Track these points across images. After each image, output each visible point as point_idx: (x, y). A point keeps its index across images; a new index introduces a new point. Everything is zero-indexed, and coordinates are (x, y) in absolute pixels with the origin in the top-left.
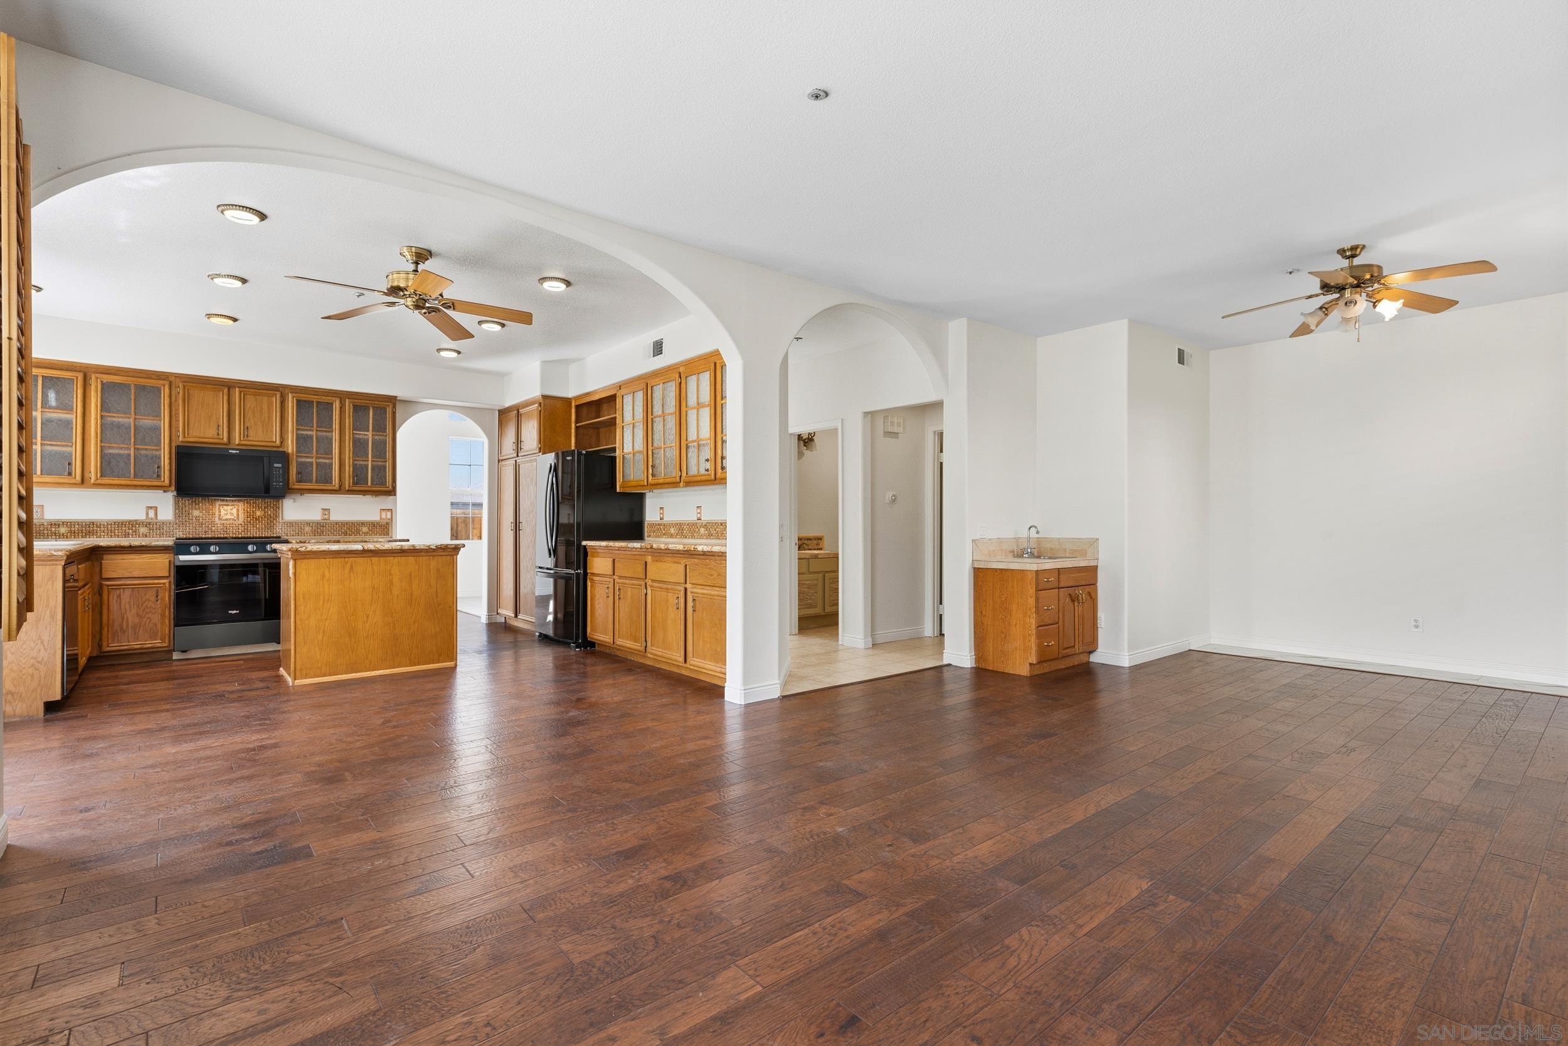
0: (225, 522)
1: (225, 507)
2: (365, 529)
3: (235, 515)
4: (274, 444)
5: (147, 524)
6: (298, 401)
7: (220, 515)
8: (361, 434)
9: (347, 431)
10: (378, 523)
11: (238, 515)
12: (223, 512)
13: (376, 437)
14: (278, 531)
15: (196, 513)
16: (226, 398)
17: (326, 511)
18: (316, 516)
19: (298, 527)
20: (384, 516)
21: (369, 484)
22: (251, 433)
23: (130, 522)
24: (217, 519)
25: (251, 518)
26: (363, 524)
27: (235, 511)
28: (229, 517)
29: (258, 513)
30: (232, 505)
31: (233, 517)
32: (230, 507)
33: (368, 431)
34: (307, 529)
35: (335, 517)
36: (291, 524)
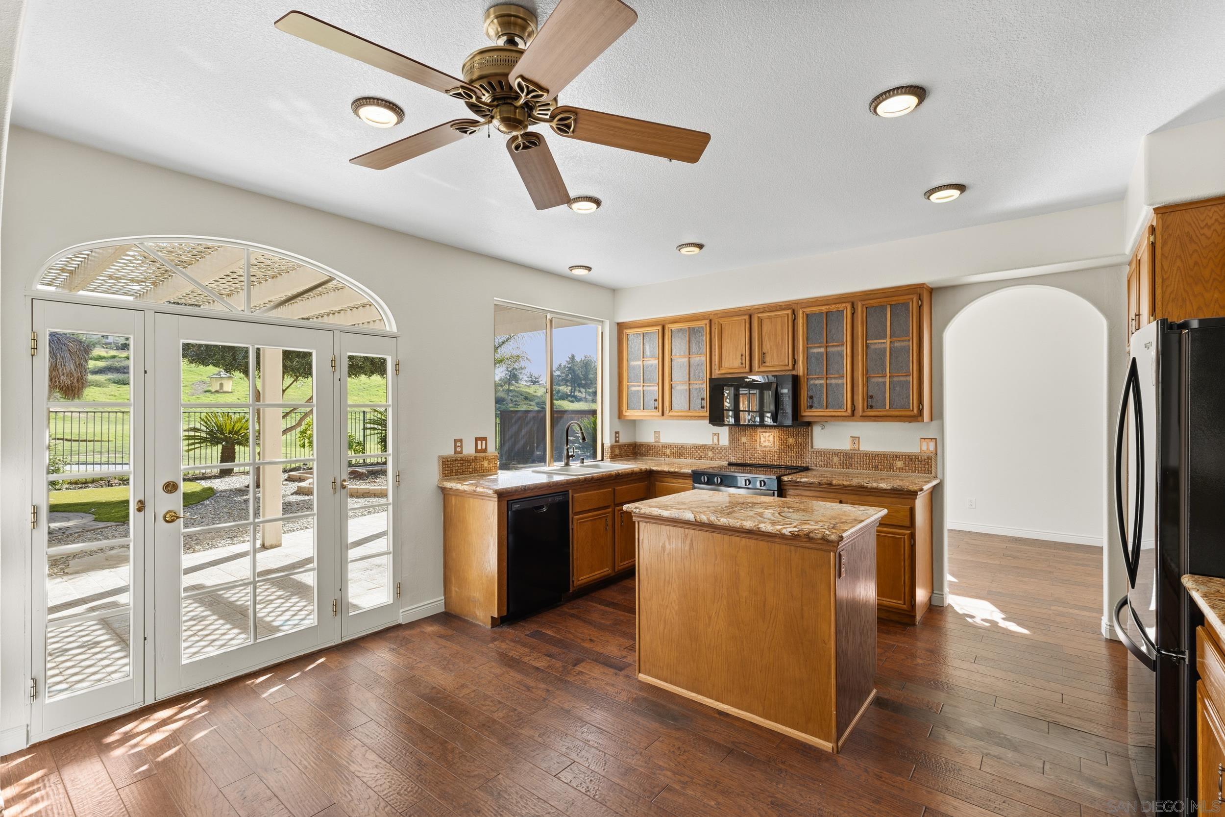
0: (764, 449)
1: (764, 434)
2: (900, 464)
3: (772, 442)
4: (787, 368)
5: (712, 448)
6: (807, 315)
7: (760, 442)
8: (877, 344)
9: (860, 341)
10: (917, 457)
11: (774, 442)
12: (762, 439)
13: (897, 344)
14: (808, 461)
15: (743, 439)
16: (747, 326)
17: (856, 439)
18: (845, 445)
19: (828, 456)
20: (924, 448)
21: (887, 407)
22: (768, 359)
23: (702, 446)
24: (758, 447)
25: (785, 447)
26: (897, 456)
27: (771, 438)
28: (767, 444)
29: (791, 441)
30: (770, 432)
31: (770, 444)
32: (768, 434)
33: (885, 337)
34: (835, 460)
35: (865, 447)
36: (820, 453)
